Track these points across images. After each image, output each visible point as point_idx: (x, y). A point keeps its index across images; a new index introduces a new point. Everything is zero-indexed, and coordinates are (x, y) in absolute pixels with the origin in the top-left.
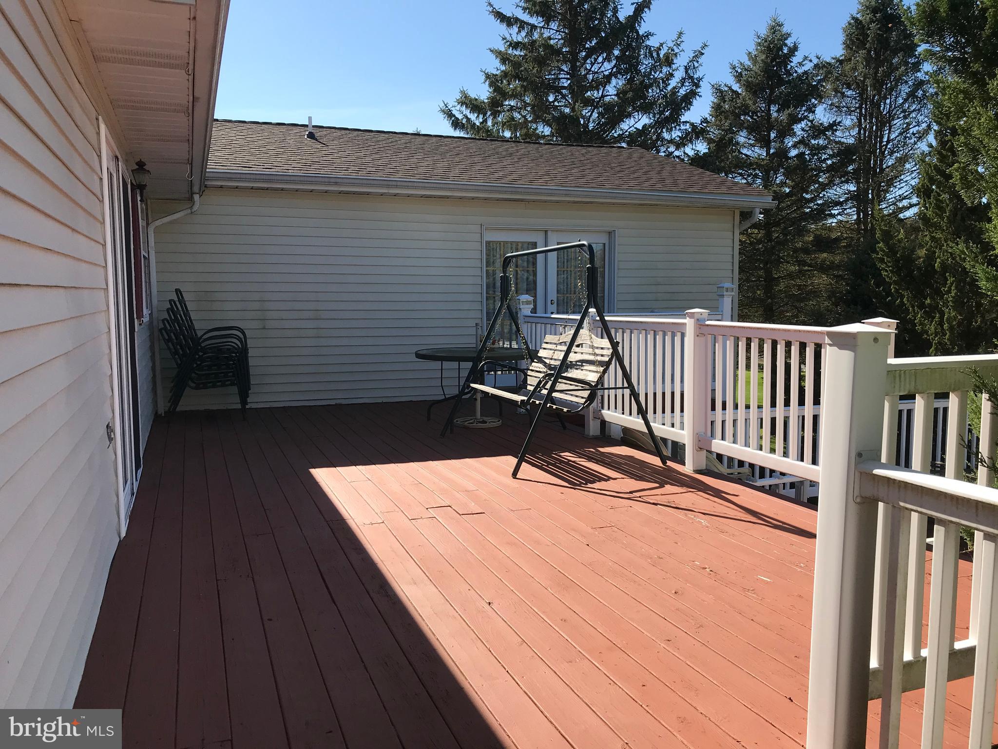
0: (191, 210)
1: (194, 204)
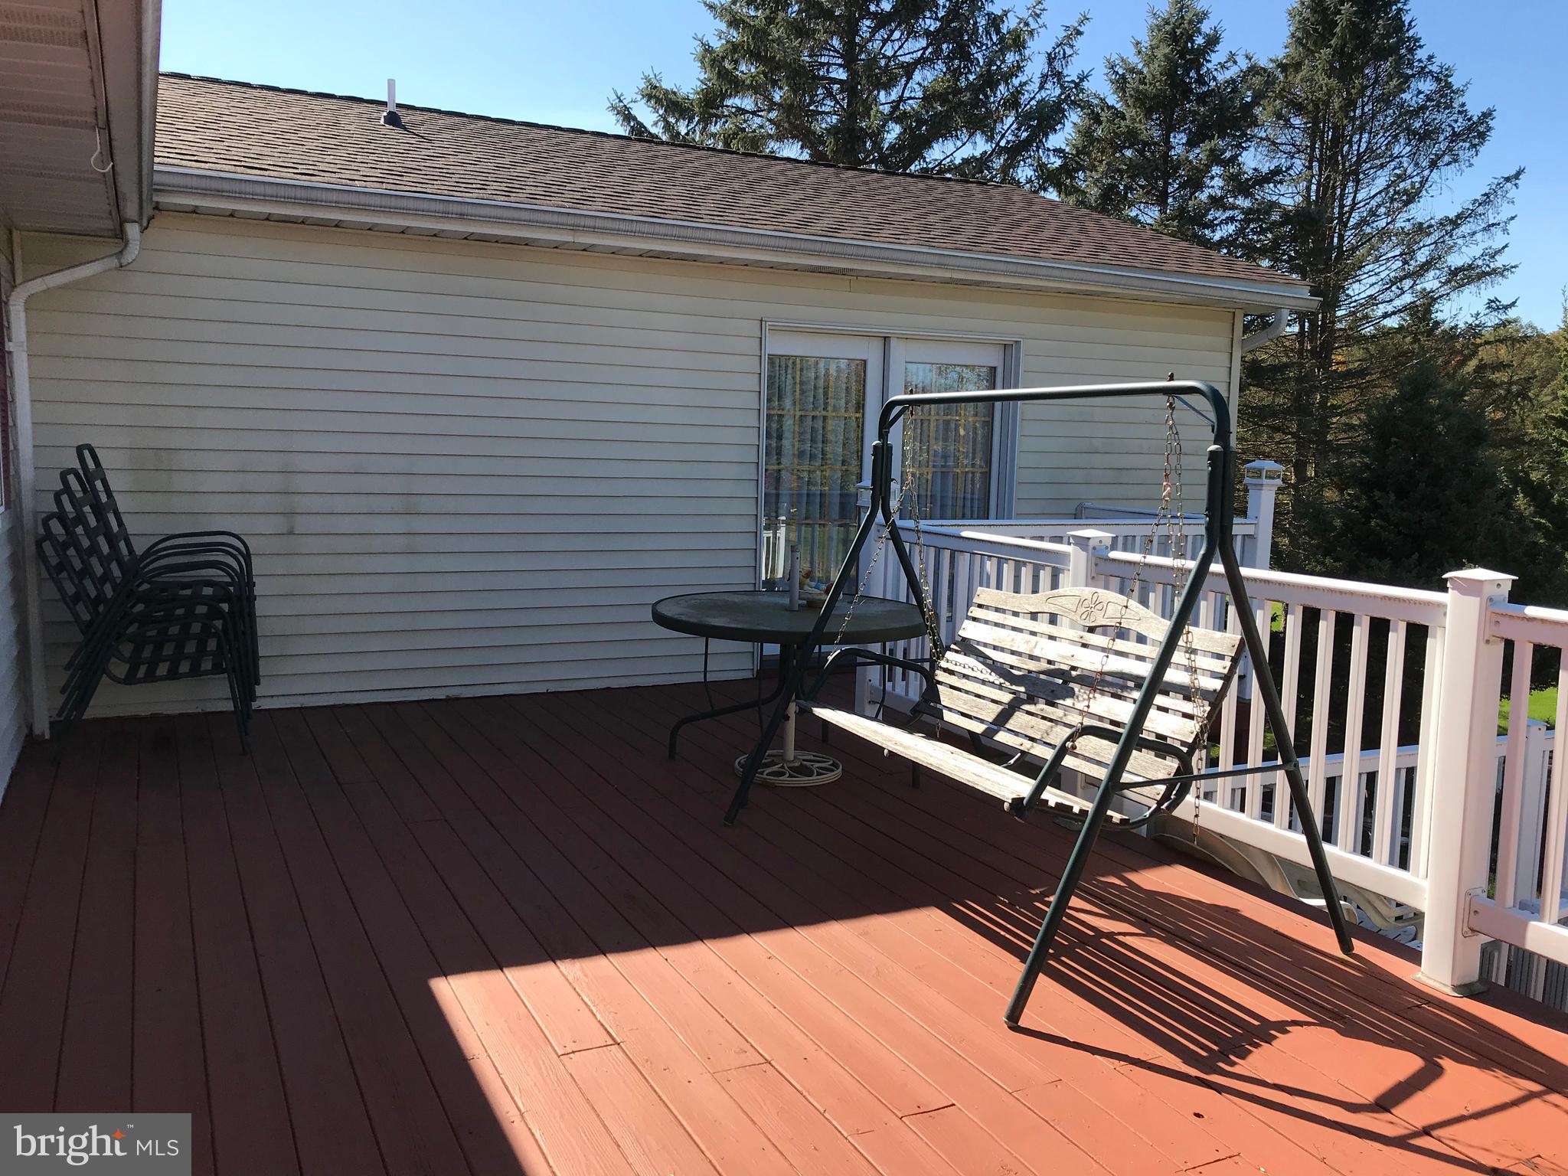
0: (119, 259)
1: (126, 246)
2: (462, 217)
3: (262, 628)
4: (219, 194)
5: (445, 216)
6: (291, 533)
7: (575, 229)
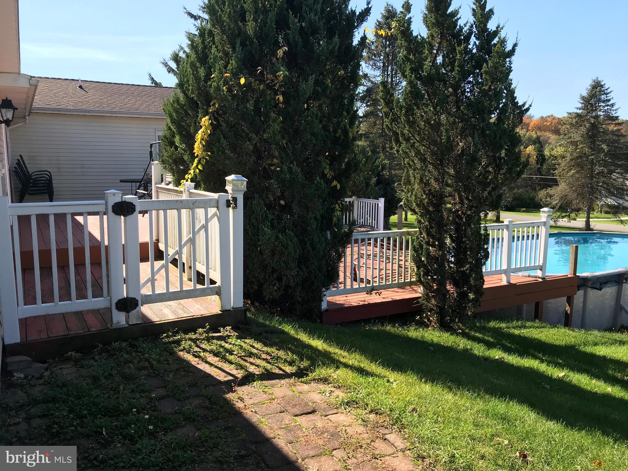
0: (25, 123)
1: (26, 120)
2: (89, 112)
3: (54, 189)
4: (42, 110)
5: (85, 112)
6: (59, 171)
7: (112, 113)
